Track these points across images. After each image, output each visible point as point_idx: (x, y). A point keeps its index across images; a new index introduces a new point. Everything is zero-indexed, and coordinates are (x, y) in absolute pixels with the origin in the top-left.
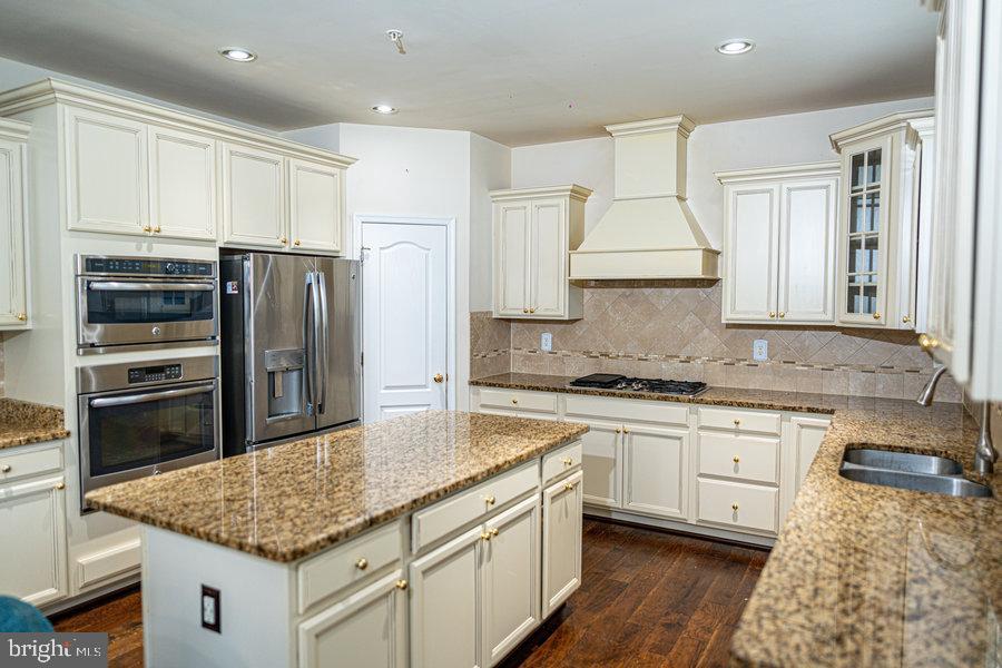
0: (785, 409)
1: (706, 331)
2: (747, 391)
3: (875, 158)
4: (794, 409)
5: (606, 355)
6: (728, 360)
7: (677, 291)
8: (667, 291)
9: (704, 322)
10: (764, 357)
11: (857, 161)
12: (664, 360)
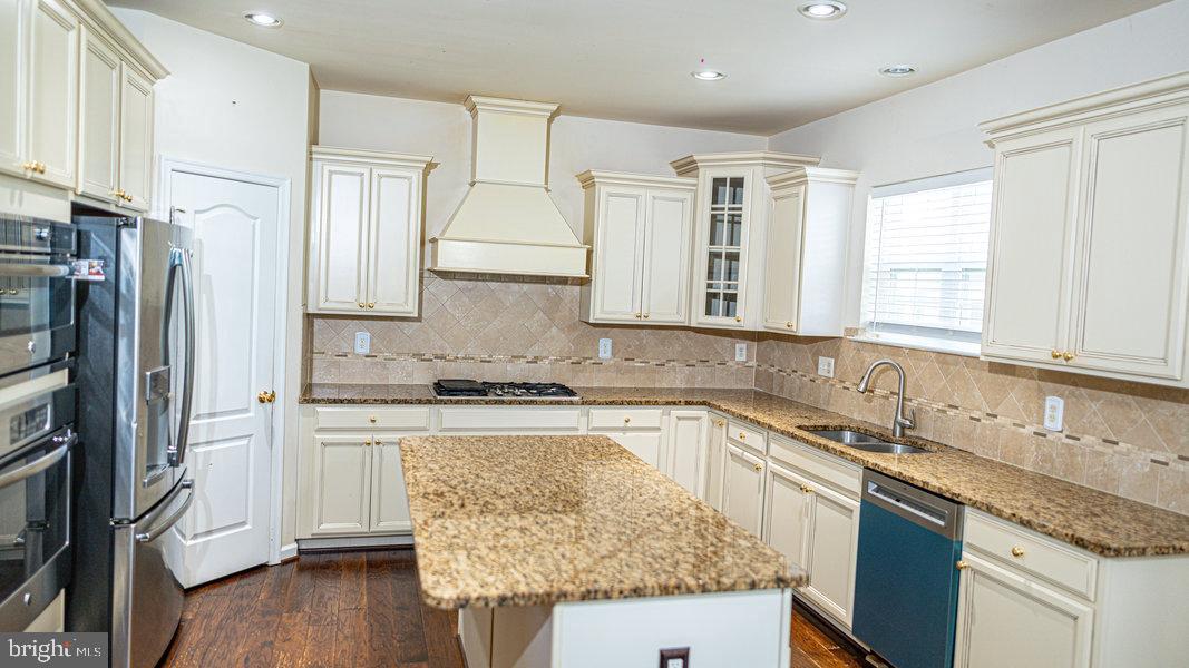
0: (668, 403)
1: (554, 329)
2: (592, 389)
3: (738, 183)
4: (674, 403)
5: (442, 358)
6: (574, 359)
7: (526, 287)
8: (515, 286)
9: (553, 320)
10: (608, 355)
11: (718, 183)
12: (510, 361)
